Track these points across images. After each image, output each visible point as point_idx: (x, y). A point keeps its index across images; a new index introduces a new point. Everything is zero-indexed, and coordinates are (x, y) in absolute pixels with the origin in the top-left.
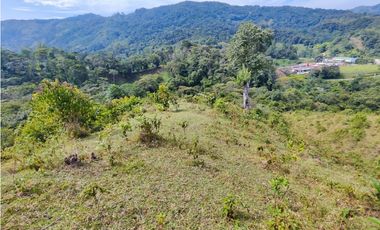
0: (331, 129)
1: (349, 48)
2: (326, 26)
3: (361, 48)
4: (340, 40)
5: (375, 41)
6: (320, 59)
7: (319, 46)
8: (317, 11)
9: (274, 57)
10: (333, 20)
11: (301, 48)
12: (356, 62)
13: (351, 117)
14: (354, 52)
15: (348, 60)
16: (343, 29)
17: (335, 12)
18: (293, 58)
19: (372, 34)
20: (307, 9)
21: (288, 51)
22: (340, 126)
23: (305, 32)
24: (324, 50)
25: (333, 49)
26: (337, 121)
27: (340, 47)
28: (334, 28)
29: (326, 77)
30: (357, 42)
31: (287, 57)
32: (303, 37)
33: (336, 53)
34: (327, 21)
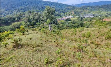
0: (70, 33)
1: (72, 14)
2: (67, 8)
6: (66, 16)
7: (66, 13)
8: (65, 4)
9: (56, 16)
10: (68, 7)
11: (62, 14)
12: (73, 17)
13: (74, 30)
14: (73, 15)
17: (68, 5)
18: (61, 16)
19: (75, 11)
21: (59, 14)
22: (72, 32)
24: (67, 14)
26: (71, 31)
27: (70, 14)
30: (73, 12)
31: (59, 16)
32: (62, 11)
33: (69, 15)
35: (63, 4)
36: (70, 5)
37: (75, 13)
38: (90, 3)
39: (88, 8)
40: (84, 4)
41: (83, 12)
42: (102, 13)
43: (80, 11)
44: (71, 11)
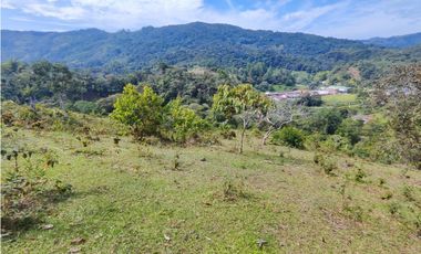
1: (347, 77)
2: (332, 55)
3: (358, 78)
5: (371, 72)
6: (314, 87)
7: (320, 74)
11: (303, 75)
12: (349, 92)
14: (351, 81)
15: (343, 89)
16: (347, 58)
17: (346, 41)
18: (289, 85)
19: (369, 65)
20: (319, 37)
24: (325, 79)
25: (333, 78)
27: (338, 76)
28: (340, 57)
30: (355, 72)
31: (283, 83)
33: (334, 82)
34: (336, 50)
36: (355, 42)
37: (367, 77)
44: (348, 65)
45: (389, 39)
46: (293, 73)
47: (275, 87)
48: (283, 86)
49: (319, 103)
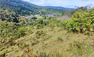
2: (35, 8)
3: (41, 13)
4: (37, 11)
6: (34, 15)
8: (34, 5)
11: (31, 12)
12: (40, 16)
14: (40, 14)
15: (39, 15)
16: (38, 9)
17: (37, 6)
19: (42, 11)
23: (32, 9)
24: (35, 13)
27: (38, 13)
28: (37, 9)
29: (34, 19)
31: (27, 14)
33: (37, 14)
35: (33, 4)
36: (38, 6)
37: (42, 13)
38: (53, 7)
39: (51, 10)
40: (49, 7)
41: (48, 13)
42: (59, 14)
43: (46, 11)
45: (43, 6)
46: (29, 12)
47: (25, 15)
48: (27, 15)
49: (36, 18)
